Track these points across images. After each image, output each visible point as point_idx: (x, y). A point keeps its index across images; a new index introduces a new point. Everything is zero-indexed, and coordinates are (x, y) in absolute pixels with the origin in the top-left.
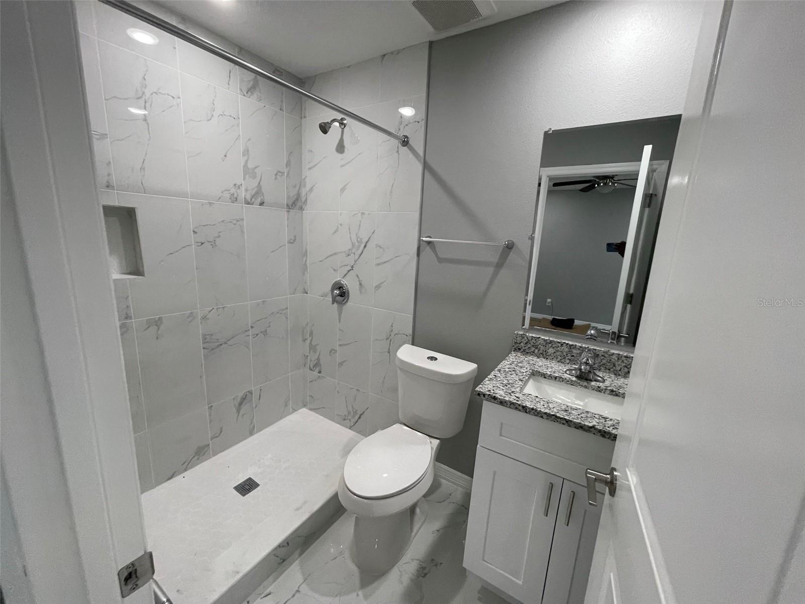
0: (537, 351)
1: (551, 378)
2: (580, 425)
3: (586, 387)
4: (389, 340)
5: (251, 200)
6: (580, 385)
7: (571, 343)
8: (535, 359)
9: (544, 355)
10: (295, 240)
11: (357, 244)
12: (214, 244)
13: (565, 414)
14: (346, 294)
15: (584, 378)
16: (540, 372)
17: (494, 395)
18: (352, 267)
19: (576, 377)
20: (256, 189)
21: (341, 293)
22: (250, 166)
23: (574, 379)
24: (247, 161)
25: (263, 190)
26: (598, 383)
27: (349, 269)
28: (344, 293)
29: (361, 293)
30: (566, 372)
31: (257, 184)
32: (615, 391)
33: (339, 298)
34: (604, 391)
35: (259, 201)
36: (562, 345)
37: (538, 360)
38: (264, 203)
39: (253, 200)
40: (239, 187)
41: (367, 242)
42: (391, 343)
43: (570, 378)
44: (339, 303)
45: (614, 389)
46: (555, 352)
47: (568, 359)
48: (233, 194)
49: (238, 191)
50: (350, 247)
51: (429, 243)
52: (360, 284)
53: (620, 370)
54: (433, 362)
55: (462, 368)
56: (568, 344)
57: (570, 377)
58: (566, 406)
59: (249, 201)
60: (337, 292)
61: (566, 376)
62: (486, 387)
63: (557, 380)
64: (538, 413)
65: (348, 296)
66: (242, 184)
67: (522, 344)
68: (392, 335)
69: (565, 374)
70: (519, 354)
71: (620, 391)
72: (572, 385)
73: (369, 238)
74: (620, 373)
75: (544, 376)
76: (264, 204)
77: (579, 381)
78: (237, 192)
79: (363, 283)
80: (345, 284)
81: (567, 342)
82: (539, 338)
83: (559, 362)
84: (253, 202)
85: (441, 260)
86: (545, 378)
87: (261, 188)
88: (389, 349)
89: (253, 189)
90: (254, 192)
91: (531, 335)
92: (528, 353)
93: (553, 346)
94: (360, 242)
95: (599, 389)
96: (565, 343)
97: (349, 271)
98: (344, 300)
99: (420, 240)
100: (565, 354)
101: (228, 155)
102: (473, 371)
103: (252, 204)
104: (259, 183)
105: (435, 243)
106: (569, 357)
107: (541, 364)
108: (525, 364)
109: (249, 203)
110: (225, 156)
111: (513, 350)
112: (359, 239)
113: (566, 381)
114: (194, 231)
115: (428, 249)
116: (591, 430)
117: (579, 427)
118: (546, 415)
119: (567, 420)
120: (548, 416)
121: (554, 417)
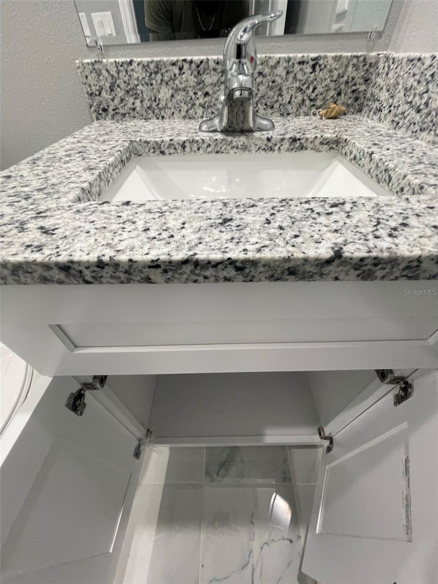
0: (138, 102)
1: (175, 149)
3: (245, 148)
6: (233, 148)
7: (196, 58)
8: (140, 123)
9: (155, 110)
15: (237, 127)
16: (147, 142)
19: (222, 132)
23: (219, 136)
26: (264, 133)
30: (200, 129)
32: (299, 139)
34: (278, 145)
36: (181, 69)
37: (146, 124)
43: (211, 138)
45: (298, 136)
46: (172, 96)
47: (200, 105)
53: (289, 102)
56: (191, 62)
57: (211, 134)
58: (221, 206)
61: (205, 136)
63: (188, 149)
67: (104, 93)
69: (200, 133)
70: (108, 122)
71: (308, 136)
72: (217, 152)
74: (289, 107)
75: (159, 149)
77: (230, 138)
81: (189, 58)
82: (131, 63)
83: (184, 117)
86: (163, 153)
91: (112, 60)
92: (124, 115)
93: (166, 78)
95: (270, 146)
96: (184, 60)
100: (191, 94)
106: (201, 101)
107: (151, 127)
111: (94, 116)
113: (206, 145)
117: (283, 273)
118: (160, 270)
119: (238, 264)
120: (165, 271)
121: (188, 269)
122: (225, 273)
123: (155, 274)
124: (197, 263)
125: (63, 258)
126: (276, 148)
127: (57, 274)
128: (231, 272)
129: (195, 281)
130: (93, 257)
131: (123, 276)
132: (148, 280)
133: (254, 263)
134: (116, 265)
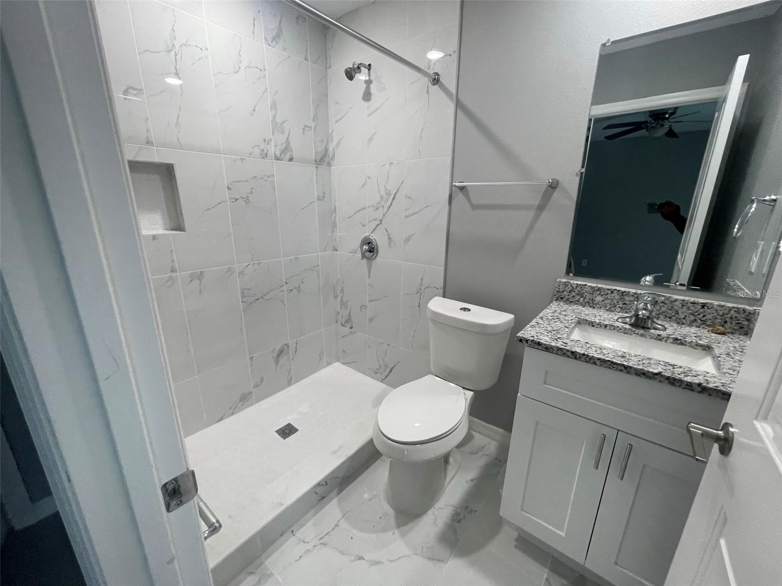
0: (582, 299)
1: (601, 326)
2: (642, 371)
3: (642, 335)
4: (419, 294)
5: (280, 156)
6: (635, 333)
7: (623, 289)
8: (580, 308)
9: (592, 304)
10: (324, 197)
11: (385, 196)
12: (247, 201)
13: (622, 359)
14: (375, 248)
15: (640, 325)
16: (587, 320)
17: (538, 341)
18: (381, 221)
19: (630, 325)
20: (284, 145)
21: (370, 249)
22: (279, 120)
23: (628, 327)
24: (274, 116)
25: (292, 146)
26: (657, 331)
27: (377, 224)
28: (373, 248)
29: (390, 247)
30: (617, 320)
31: (285, 140)
32: (680, 340)
33: (367, 254)
34: (665, 339)
35: (288, 156)
36: (612, 292)
37: (584, 309)
38: (293, 158)
39: (283, 155)
40: (268, 143)
41: (395, 194)
42: (422, 296)
43: (623, 326)
44: (370, 259)
45: (679, 338)
46: (603, 300)
47: (619, 307)
48: (263, 150)
49: (268, 146)
50: (378, 199)
51: (462, 189)
52: (389, 238)
53: (684, 318)
54: (466, 312)
55: (498, 318)
56: (619, 291)
57: (623, 325)
58: (622, 352)
59: (279, 156)
60: (366, 247)
61: (620, 325)
62: (528, 332)
63: (608, 328)
64: (590, 359)
65: (377, 251)
66: (271, 139)
67: (565, 293)
68: (422, 289)
69: (616, 322)
70: (562, 304)
71: (687, 340)
72: (625, 333)
73: (398, 189)
74: (684, 321)
75: (592, 324)
76: (293, 160)
77: (634, 329)
78: (266, 148)
79: (392, 237)
80: (375, 239)
81: (618, 288)
82: (585, 285)
83: (607, 310)
84: (283, 158)
85: (474, 207)
86: (593, 326)
87: (289, 143)
88: (419, 303)
89: (282, 145)
90: (283, 147)
91: (575, 282)
92: (571, 302)
93: (602, 294)
94: (388, 194)
95: (659, 338)
96: (616, 290)
97: (378, 225)
98: (373, 254)
99: (452, 186)
100: (615, 302)
101: (256, 109)
102: (509, 322)
103: (282, 160)
104: (288, 138)
105: (468, 189)
106: (621, 306)
107: (587, 312)
108: (569, 312)
109: (278, 159)
110: (254, 110)
111: (554, 299)
112: (387, 192)
113: (618, 329)
114: (228, 187)
115: (461, 195)
116: (656, 377)
117: (640, 373)
118: (600, 361)
119: (625, 366)
120: (601, 362)
121: (609, 363)
122: (620, 368)
123: (598, 363)
124: (612, 362)
125: (573, 350)
126: (664, 340)
127: (569, 354)
128: (623, 368)
129: (610, 368)
130: (582, 352)
131: (588, 359)
132: (595, 363)
133: (631, 367)
134: (588, 356)
